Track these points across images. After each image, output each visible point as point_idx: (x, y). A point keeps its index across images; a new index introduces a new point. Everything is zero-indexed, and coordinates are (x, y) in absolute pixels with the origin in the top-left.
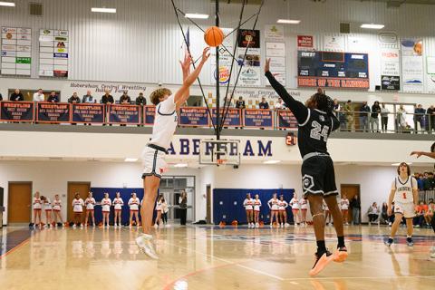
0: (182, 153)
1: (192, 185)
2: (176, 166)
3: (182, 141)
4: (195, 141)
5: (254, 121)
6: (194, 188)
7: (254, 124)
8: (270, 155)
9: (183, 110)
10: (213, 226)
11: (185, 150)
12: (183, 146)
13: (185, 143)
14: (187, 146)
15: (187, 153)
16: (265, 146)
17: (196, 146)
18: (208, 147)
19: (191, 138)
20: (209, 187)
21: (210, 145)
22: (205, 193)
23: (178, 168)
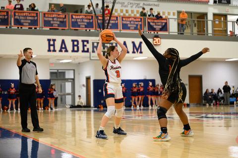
0: (73, 51)
1: (72, 77)
2: (61, 61)
3: (73, 41)
4: (83, 41)
5: (129, 25)
6: (73, 80)
7: (129, 28)
8: (141, 52)
9: (74, 17)
10: (93, 109)
11: (76, 48)
12: (74, 46)
13: (76, 43)
14: (77, 46)
15: (78, 51)
16: (137, 46)
17: (84, 46)
18: (94, 47)
19: (80, 39)
20: (88, 79)
21: (95, 44)
22: (85, 83)
23: (62, 63)
